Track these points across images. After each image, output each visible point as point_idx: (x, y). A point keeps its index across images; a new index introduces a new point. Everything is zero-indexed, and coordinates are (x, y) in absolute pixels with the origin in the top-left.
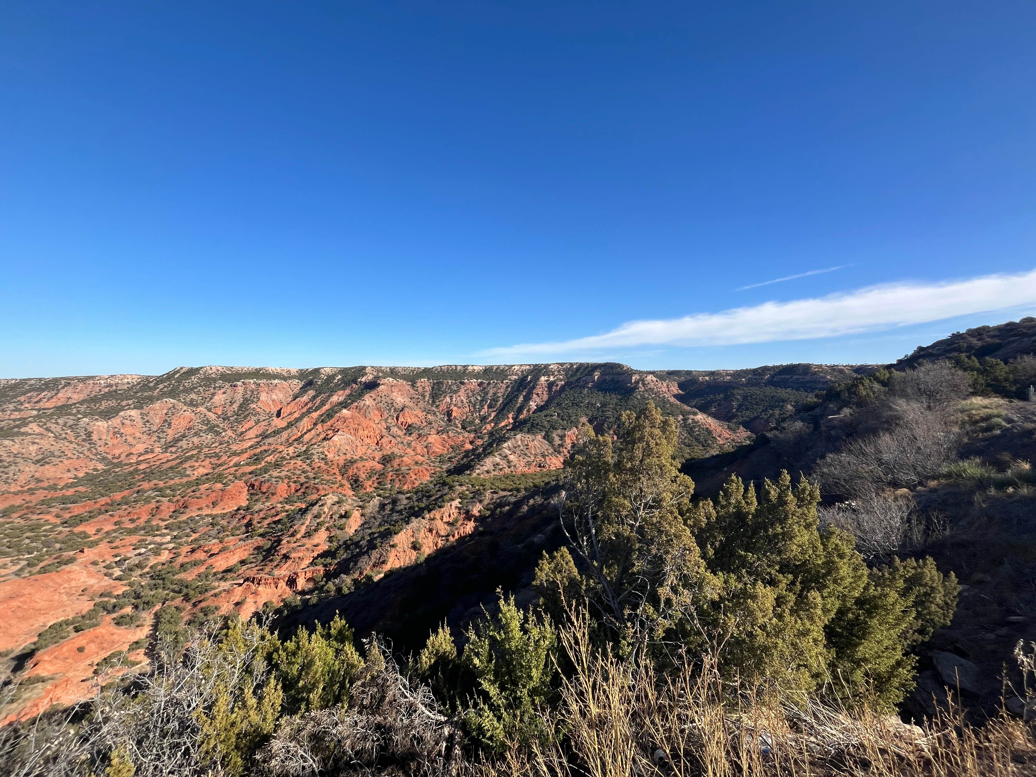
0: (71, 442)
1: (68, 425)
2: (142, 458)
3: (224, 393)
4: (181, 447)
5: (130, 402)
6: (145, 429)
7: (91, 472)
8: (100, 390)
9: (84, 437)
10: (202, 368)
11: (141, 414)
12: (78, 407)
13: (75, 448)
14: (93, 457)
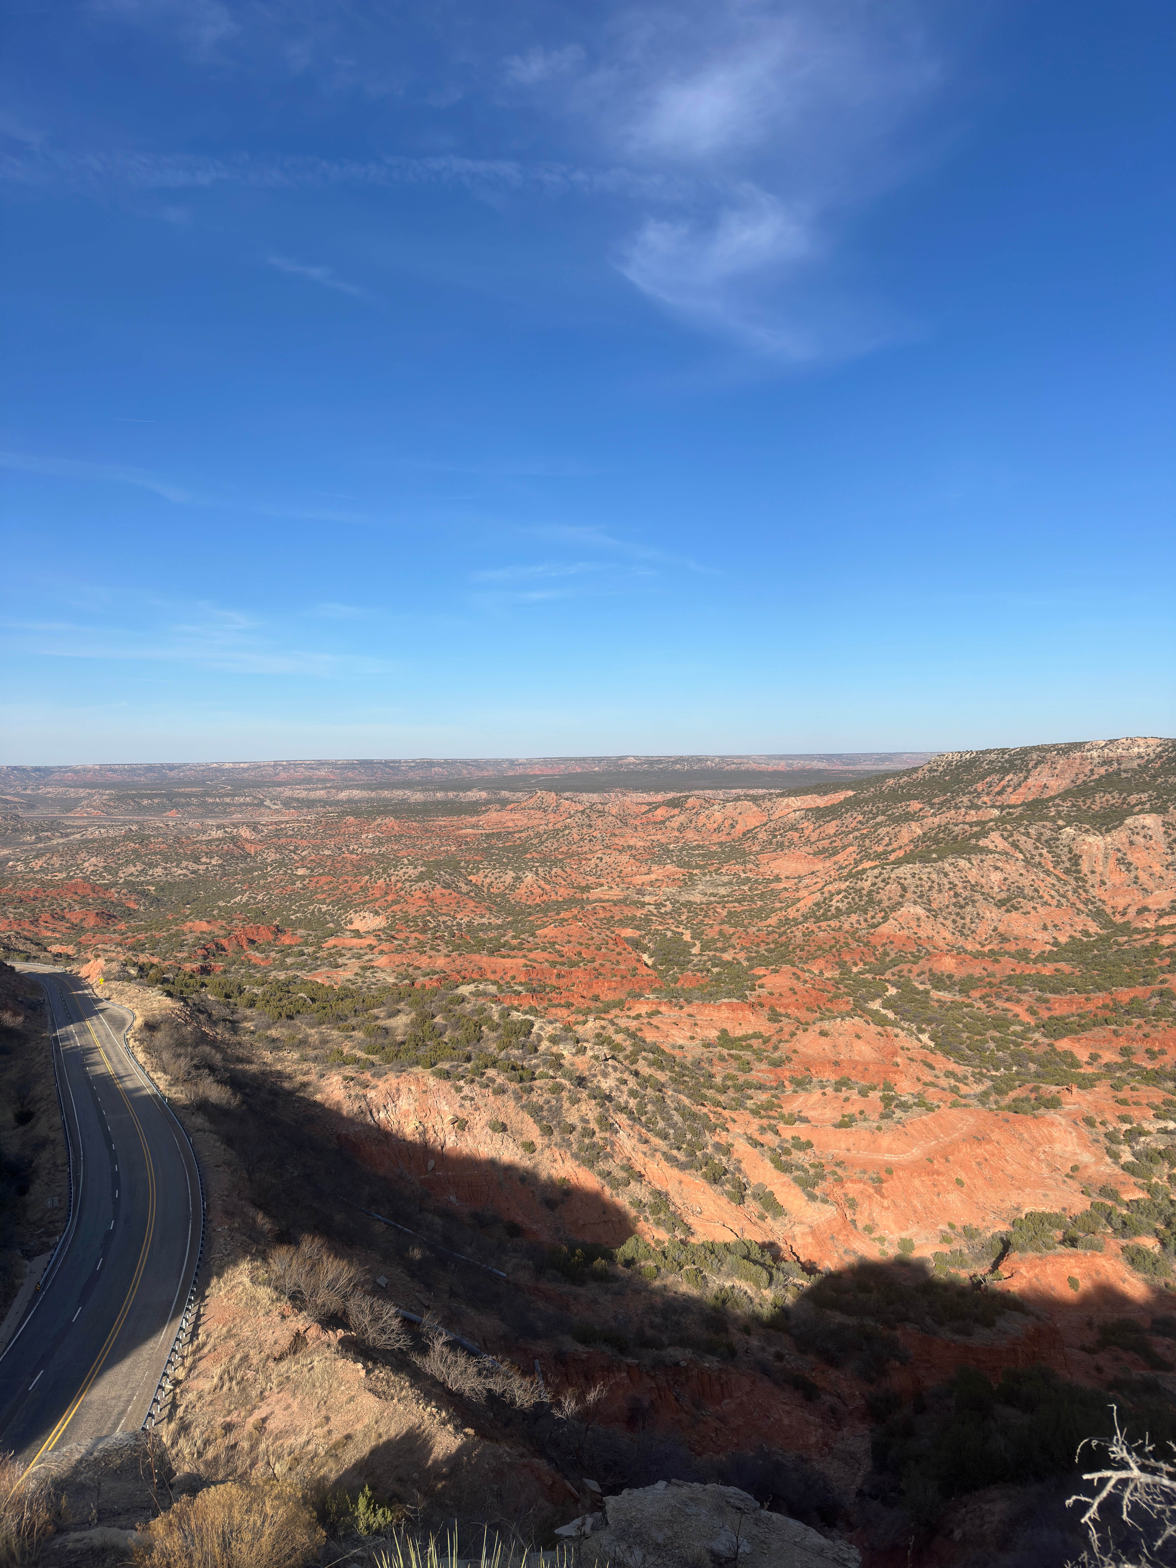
0: (1048, 873)
1: (1043, 838)
2: (1164, 922)
5: (1144, 796)
7: (1078, 935)
8: (1092, 771)
9: (1068, 865)
11: (1165, 824)
12: (1059, 805)
13: (1053, 885)
14: (1081, 906)
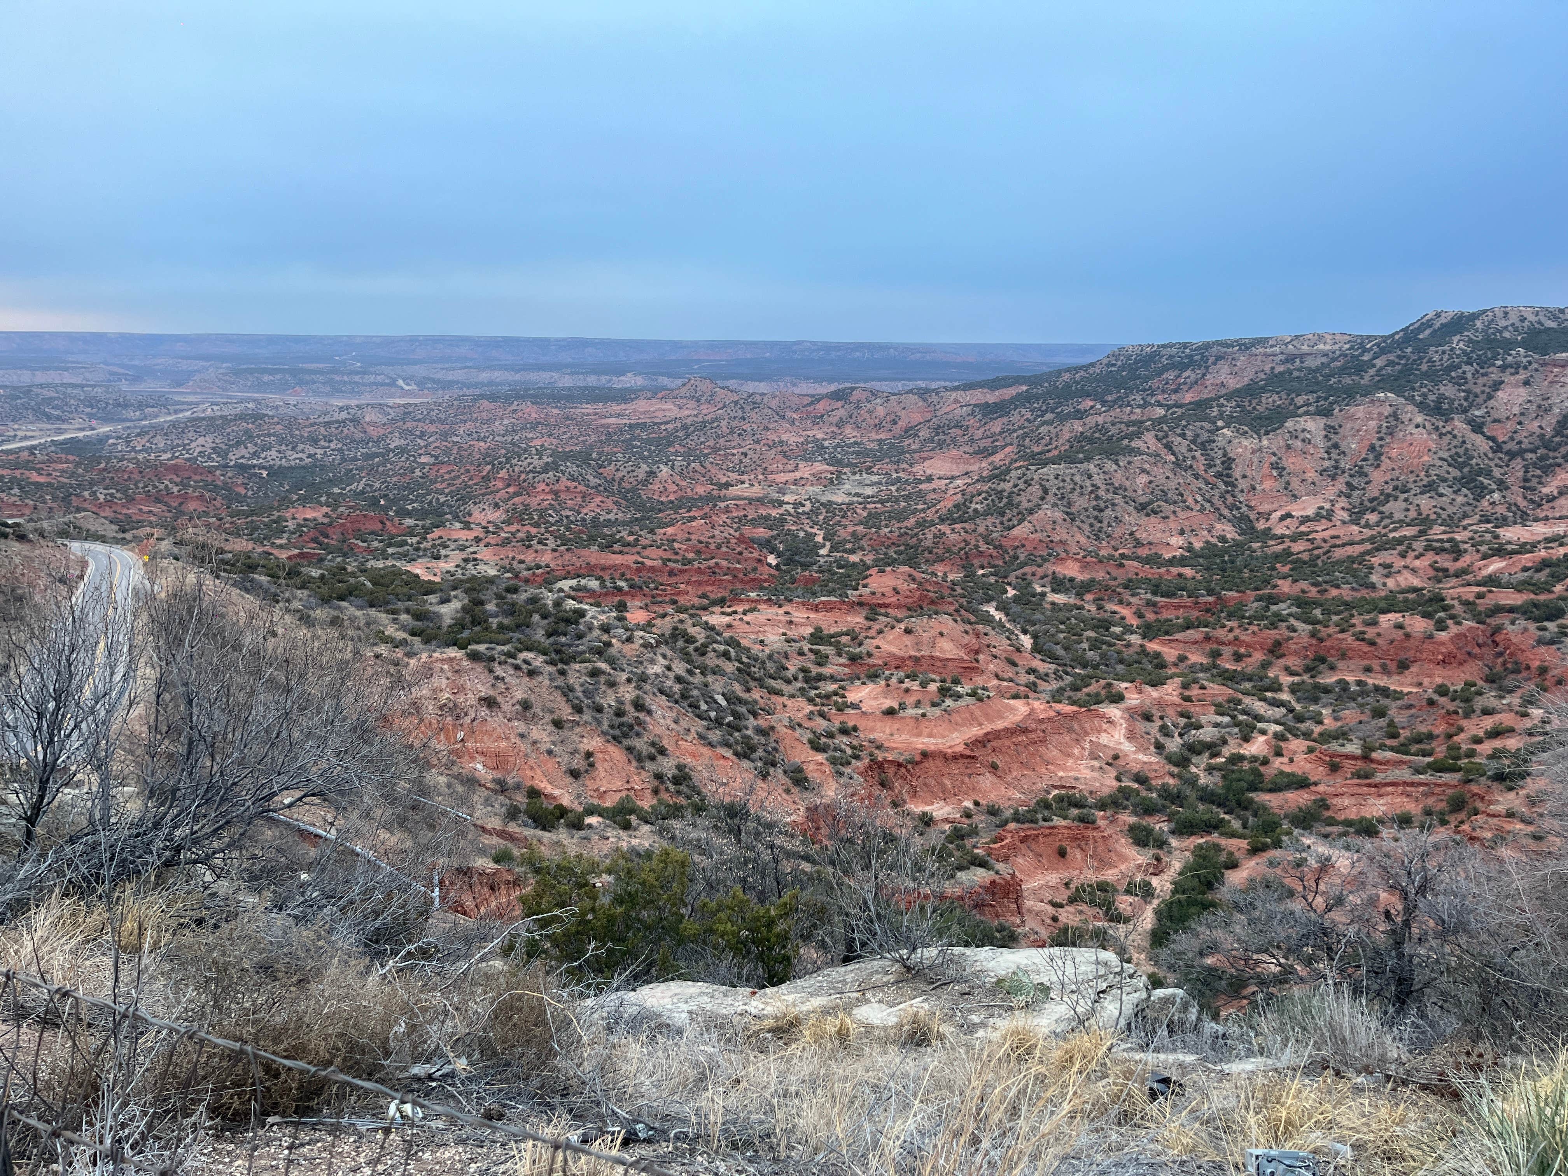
0: (1197, 476)
1: (1199, 441)
2: (1304, 528)
3: (1526, 383)
5: (1311, 398)
6: (1327, 464)
7: (1214, 541)
8: (1270, 368)
9: (1220, 468)
10: (1487, 312)
11: (1326, 427)
12: (1223, 405)
13: (1200, 489)
14: (1225, 512)
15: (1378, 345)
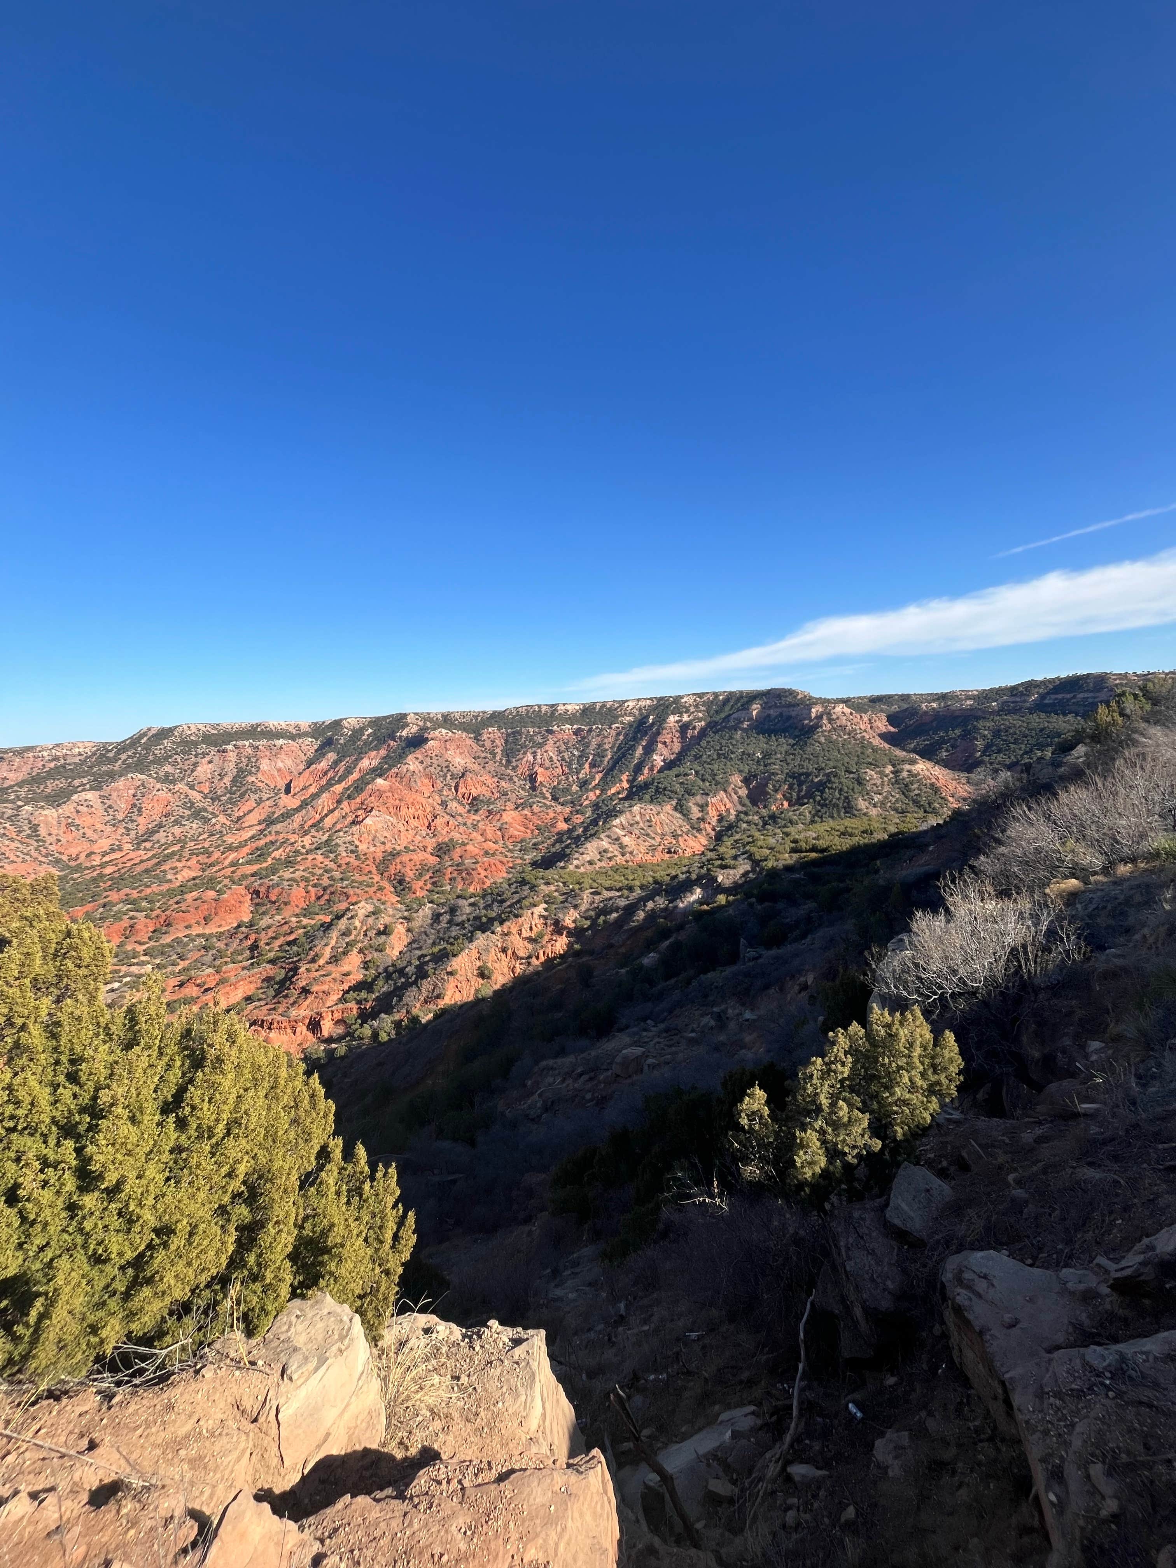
0: (12, 840)
1: (6, 816)
2: (106, 859)
3: (210, 762)
4: (158, 842)
5: (85, 781)
6: (107, 818)
8: (44, 765)
9: (29, 832)
10: (176, 727)
11: (101, 797)
12: (17, 791)
13: (18, 848)
14: (43, 859)
15: (115, 747)
